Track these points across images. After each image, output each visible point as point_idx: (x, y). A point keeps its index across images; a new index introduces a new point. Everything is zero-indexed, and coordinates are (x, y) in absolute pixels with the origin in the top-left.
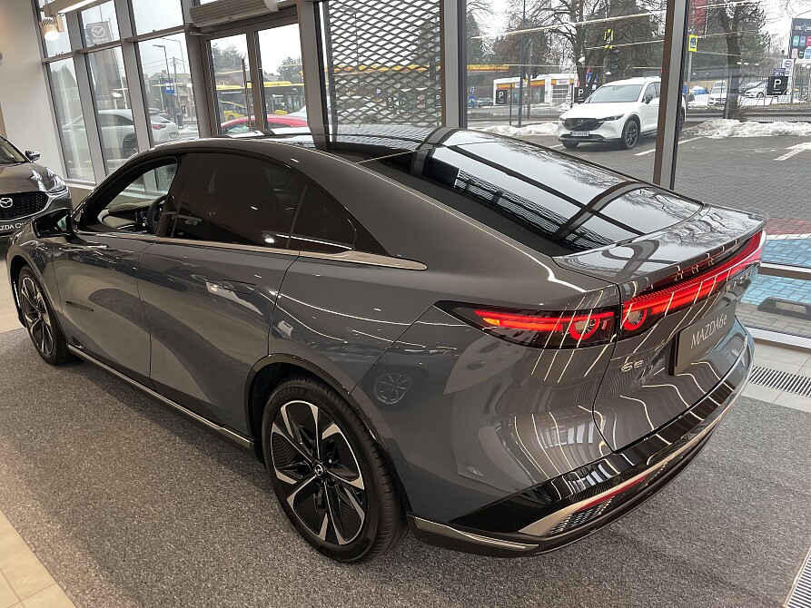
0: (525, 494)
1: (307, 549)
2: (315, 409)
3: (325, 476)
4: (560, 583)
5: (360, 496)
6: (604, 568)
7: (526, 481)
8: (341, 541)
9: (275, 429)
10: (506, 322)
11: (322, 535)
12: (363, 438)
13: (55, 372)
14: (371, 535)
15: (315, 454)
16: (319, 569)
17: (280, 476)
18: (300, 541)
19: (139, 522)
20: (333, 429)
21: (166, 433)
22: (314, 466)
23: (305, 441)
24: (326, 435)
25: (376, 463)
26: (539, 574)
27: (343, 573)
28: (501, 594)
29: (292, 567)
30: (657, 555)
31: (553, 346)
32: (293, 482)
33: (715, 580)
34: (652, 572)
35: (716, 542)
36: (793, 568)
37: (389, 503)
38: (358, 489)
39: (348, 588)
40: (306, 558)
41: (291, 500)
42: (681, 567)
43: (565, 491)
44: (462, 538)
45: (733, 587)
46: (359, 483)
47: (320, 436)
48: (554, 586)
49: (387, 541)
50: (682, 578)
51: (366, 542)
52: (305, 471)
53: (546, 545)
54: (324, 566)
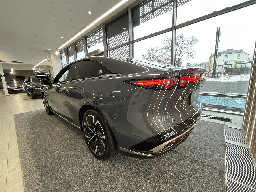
0: (151, 139)
1: (92, 156)
2: (93, 117)
3: (96, 136)
4: (160, 165)
5: (104, 141)
6: (172, 160)
7: (151, 134)
8: (100, 154)
9: (85, 124)
10: (145, 83)
11: (96, 152)
12: (105, 124)
13: (49, 116)
14: (107, 153)
15: (94, 130)
16: (94, 162)
17: (86, 136)
18: (91, 154)
19: (52, 149)
20: (98, 122)
21: (67, 128)
22: (94, 133)
23: (92, 126)
24: (96, 124)
25: (108, 131)
26: (154, 162)
27: (101, 163)
28: (144, 169)
29: (87, 161)
30: (185, 156)
31: (159, 89)
32: (89, 138)
33: (203, 164)
34: (184, 161)
35: (199, 152)
36: (223, 160)
37: (112, 143)
38: (104, 139)
39: (101, 168)
40: (91, 158)
41: (89, 143)
42: (193, 160)
43: (164, 137)
44: (132, 153)
45: (209, 166)
46: (104, 137)
47: (95, 125)
48: (159, 166)
49: (112, 154)
50: (194, 163)
51: (106, 154)
52: (92, 135)
53: (158, 155)
54: (96, 161)
